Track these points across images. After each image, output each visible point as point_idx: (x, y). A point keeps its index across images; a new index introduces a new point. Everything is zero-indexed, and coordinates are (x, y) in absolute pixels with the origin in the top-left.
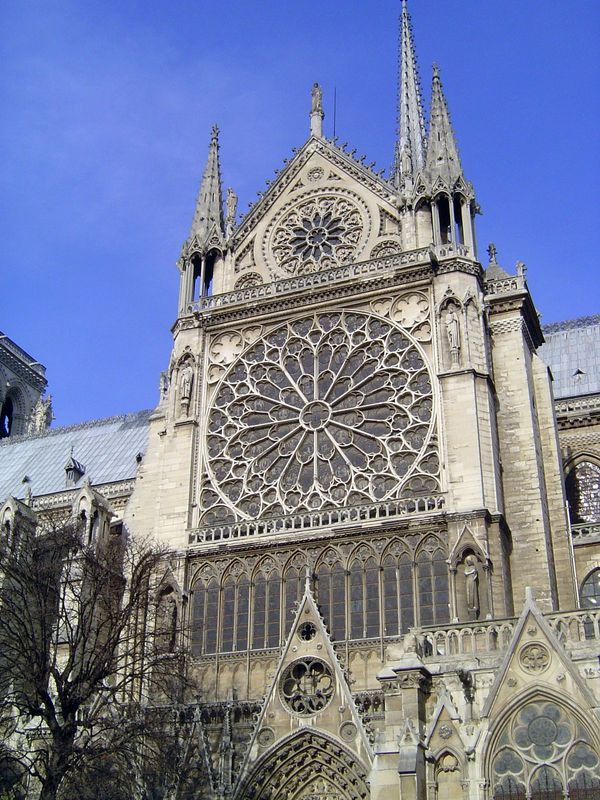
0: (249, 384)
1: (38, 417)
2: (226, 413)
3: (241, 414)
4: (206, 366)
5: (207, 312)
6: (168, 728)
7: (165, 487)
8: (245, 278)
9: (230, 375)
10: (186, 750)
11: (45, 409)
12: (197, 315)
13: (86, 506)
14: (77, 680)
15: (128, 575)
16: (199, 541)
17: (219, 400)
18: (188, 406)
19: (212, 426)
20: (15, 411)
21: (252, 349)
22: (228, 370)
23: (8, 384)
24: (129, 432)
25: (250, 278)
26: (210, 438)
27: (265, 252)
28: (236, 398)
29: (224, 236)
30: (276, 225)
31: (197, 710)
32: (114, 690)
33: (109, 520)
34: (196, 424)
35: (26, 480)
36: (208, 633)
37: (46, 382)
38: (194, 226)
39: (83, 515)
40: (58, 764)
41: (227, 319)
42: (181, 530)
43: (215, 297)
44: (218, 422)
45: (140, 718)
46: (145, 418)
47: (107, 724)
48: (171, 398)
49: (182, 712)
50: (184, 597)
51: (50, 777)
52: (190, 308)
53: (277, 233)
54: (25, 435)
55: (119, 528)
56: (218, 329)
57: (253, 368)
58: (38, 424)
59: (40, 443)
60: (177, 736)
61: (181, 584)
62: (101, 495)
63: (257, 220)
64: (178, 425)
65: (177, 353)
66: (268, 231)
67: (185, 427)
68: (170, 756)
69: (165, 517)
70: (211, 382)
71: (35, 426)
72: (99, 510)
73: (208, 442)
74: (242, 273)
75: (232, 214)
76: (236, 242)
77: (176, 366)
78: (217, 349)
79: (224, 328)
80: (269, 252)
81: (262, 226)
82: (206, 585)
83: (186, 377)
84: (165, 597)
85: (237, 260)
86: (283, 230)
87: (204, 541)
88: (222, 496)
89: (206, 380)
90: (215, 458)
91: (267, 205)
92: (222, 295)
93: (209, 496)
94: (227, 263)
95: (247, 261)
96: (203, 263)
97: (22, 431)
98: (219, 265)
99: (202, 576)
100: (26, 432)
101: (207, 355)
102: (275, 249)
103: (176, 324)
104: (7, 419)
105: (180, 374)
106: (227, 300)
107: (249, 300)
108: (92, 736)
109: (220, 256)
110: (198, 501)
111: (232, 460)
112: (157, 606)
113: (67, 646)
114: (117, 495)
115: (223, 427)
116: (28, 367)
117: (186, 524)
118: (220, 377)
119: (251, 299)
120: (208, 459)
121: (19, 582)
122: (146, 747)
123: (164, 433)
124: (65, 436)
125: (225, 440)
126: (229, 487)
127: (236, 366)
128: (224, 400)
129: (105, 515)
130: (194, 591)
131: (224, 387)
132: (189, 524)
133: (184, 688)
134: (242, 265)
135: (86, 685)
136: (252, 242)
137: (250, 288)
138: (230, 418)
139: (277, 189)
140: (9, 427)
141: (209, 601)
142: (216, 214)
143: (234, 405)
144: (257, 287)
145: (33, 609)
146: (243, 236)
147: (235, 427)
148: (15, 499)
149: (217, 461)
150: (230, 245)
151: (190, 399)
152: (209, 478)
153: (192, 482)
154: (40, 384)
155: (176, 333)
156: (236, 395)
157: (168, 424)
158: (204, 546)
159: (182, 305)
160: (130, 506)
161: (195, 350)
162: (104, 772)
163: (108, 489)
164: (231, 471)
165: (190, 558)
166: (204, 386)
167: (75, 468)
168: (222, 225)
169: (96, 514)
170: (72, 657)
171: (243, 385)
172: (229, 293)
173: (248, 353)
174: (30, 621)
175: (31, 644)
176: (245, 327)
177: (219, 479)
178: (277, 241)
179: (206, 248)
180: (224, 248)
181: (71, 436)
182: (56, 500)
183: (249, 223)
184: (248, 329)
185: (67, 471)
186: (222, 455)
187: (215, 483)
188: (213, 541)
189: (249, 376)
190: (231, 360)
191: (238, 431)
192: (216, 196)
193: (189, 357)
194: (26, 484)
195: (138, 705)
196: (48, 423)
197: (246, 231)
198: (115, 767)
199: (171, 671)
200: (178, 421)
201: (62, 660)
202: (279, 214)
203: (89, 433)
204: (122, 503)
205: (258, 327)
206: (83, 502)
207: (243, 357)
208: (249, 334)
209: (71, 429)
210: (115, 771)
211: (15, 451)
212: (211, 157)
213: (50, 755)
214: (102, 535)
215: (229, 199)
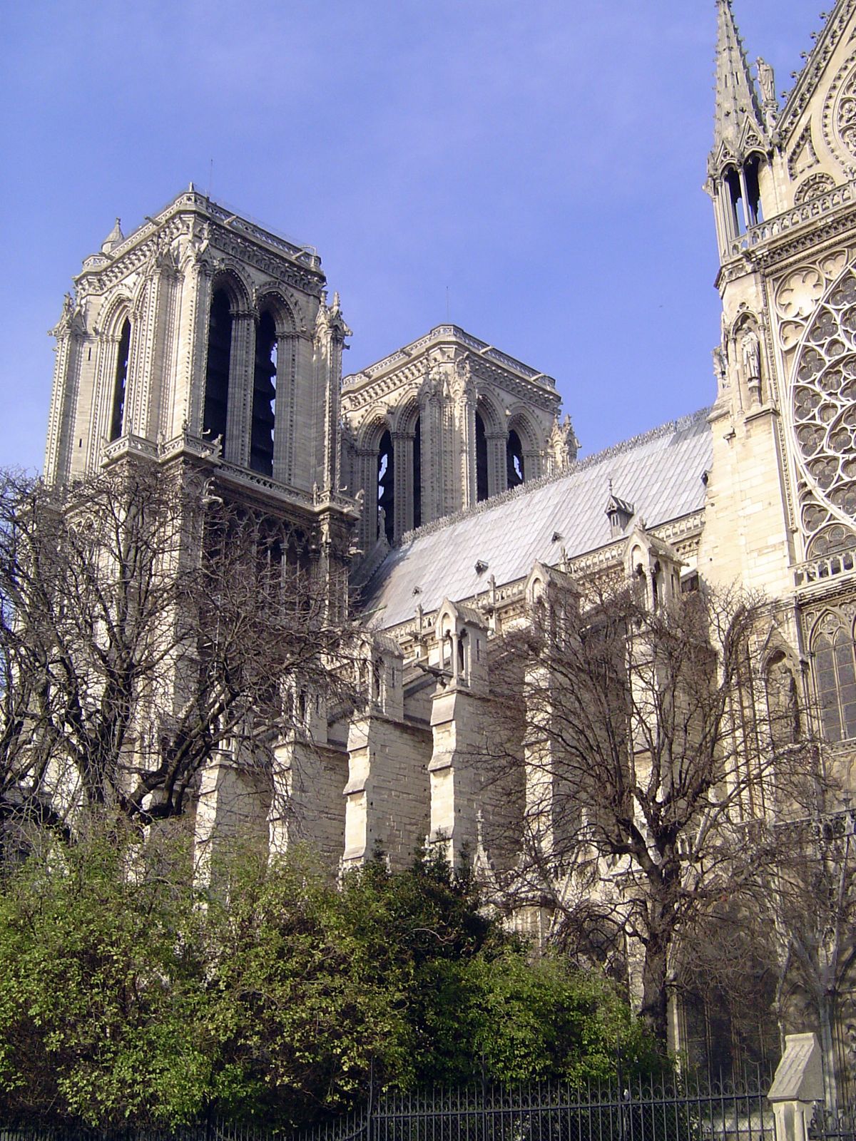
0: (843, 339)
1: (558, 449)
2: (817, 388)
3: (839, 385)
4: (775, 327)
5: (762, 248)
6: (809, 850)
7: (747, 511)
8: (807, 184)
9: (812, 332)
10: (841, 877)
11: (564, 436)
12: (748, 255)
13: (642, 558)
14: (669, 799)
15: (717, 645)
16: (810, 579)
17: (803, 372)
18: (760, 389)
19: (800, 412)
20: (525, 446)
21: (838, 286)
22: (808, 325)
23: (508, 412)
24: (685, 445)
25: (814, 183)
26: (800, 429)
27: (829, 139)
28: (828, 364)
29: (765, 131)
30: (839, 95)
31: (848, 819)
32: (723, 806)
33: (677, 572)
34: (776, 413)
35: (556, 538)
36: (847, 708)
37: (559, 398)
38: (717, 126)
39: (640, 570)
40: (662, 915)
41: (792, 251)
42: (782, 568)
43: (768, 222)
44: (807, 404)
45: (767, 840)
46: (702, 420)
47: (722, 854)
48: (734, 384)
49: (827, 826)
50: (802, 662)
51: (654, 936)
52: (735, 247)
53: (842, 107)
54: (543, 477)
55: (694, 581)
56: (782, 269)
57: (845, 314)
58: (559, 458)
59: (566, 483)
60: (824, 858)
61: (795, 645)
62: (662, 540)
63: (808, 96)
64: (750, 420)
65: (729, 316)
66: (827, 107)
67: (760, 421)
68: (820, 888)
69: (755, 554)
70: (786, 348)
71: (556, 462)
72: (661, 560)
73: (799, 436)
74: (801, 179)
75: (770, 95)
76: (784, 135)
77: (731, 336)
78: (785, 298)
79: (791, 264)
80: (835, 137)
81: (817, 101)
82: (831, 640)
83: (749, 348)
84: (775, 667)
85: (791, 160)
86: (849, 100)
87: (817, 578)
88: (833, 509)
89: (779, 347)
90: (813, 457)
91: (818, 69)
92: (778, 217)
93: (812, 511)
94: (777, 168)
95: (805, 159)
96: (741, 178)
97: (539, 472)
98: (766, 174)
99: (824, 629)
100: (545, 473)
101: (773, 310)
102: (843, 132)
103: (720, 276)
104: (516, 461)
105: (739, 346)
106: (786, 223)
107: (819, 216)
108: (704, 873)
109: (764, 161)
110: (798, 523)
111: (838, 455)
112: (767, 681)
113: (649, 754)
114: (684, 536)
115: (816, 410)
116: (530, 383)
117: (787, 559)
118: (798, 338)
119: (822, 214)
120: (802, 459)
121: (566, 676)
122: (781, 879)
123: (732, 435)
124: (598, 467)
125: (823, 429)
126: (840, 494)
127: (820, 316)
128: (810, 370)
129: (671, 566)
130: (815, 652)
131: (807, 351)
132: (792, 559)
133: (824, 792)
134: (799, 166)
135: (682, 803)
136: (807, 129)
137: (818, 198)
138: (824, 395)
139: (828, 41)
140: (522, 469)
141: (840, 662)
142: (746, 102)
143: (827, 374)
144: (828, 194)
145: (592, 709)
146: (792, 123)
147: (834, 406)
148: (544, 565)
149: (817, 461)
150: (776, 141)
151: (760, 378)
152: (809, 487)
153: (785, 497)
154: (550, 403)
155: (722, 288)
156: (826, 358)
157: (736, 422)
158: (820, 586)
159: (723, 246)
160: (704, 547)
161: (755, 307)
162: (728, 921)
163: (669, 530)
164: (839, 471)
165: (801, 606)
166: (778, 355)
167: (619, 509)
168: (758, 115)
169: (657, 566)
170: (657, 767)
171: (835, 342)
172: (788, 213)
173: (833, 294)
174: (589, 727)
175: (598, 758)
176: (821, 256)
177: (824, 485)
178: (845, 118)
179: (742, 155)
180: (768, 148)
181: (605, 467)
182: (602, 557)
183: (797, 102)
184: (826, 259)
185: (609, 514)
186: (822, 451)
187: (819, 493)
188: (831, 576)
189: (841, 328)
190: (810, 309)
191: (840, 411)
192: (742, 75)
193: (748, 317)
194: (557, 543)
195: (762, 822)
196: (572, 455)
197: (795, 116)
198: (745, 912)
199: (800, 770)
200: (749, 414)
201: (643, 774)
202: (839, 78)
203: (630, 457)
204: (694, 546)
205: (841, 252)
206: (636, 553)
207: (827, 302)
208: (829, 265)
209: (604, 457)
210: (746, 918)
211: (534, 502)
212: (721, 21)
213: (649, 905)
214: (671, 595)
215: (761, 74)
